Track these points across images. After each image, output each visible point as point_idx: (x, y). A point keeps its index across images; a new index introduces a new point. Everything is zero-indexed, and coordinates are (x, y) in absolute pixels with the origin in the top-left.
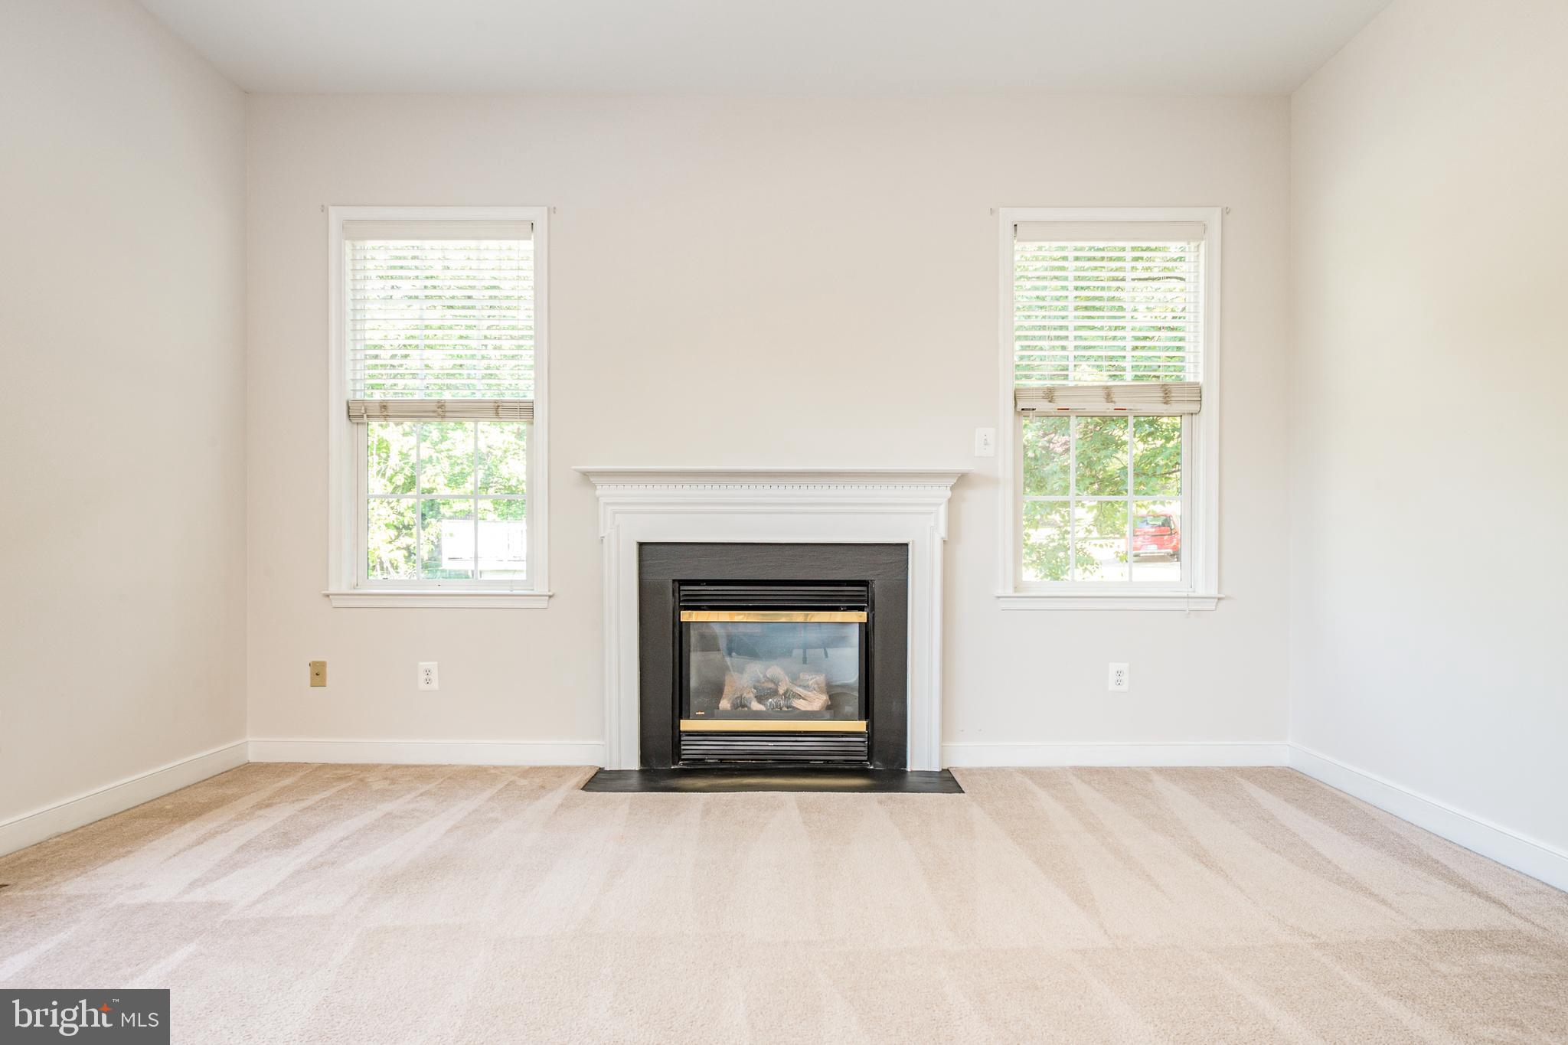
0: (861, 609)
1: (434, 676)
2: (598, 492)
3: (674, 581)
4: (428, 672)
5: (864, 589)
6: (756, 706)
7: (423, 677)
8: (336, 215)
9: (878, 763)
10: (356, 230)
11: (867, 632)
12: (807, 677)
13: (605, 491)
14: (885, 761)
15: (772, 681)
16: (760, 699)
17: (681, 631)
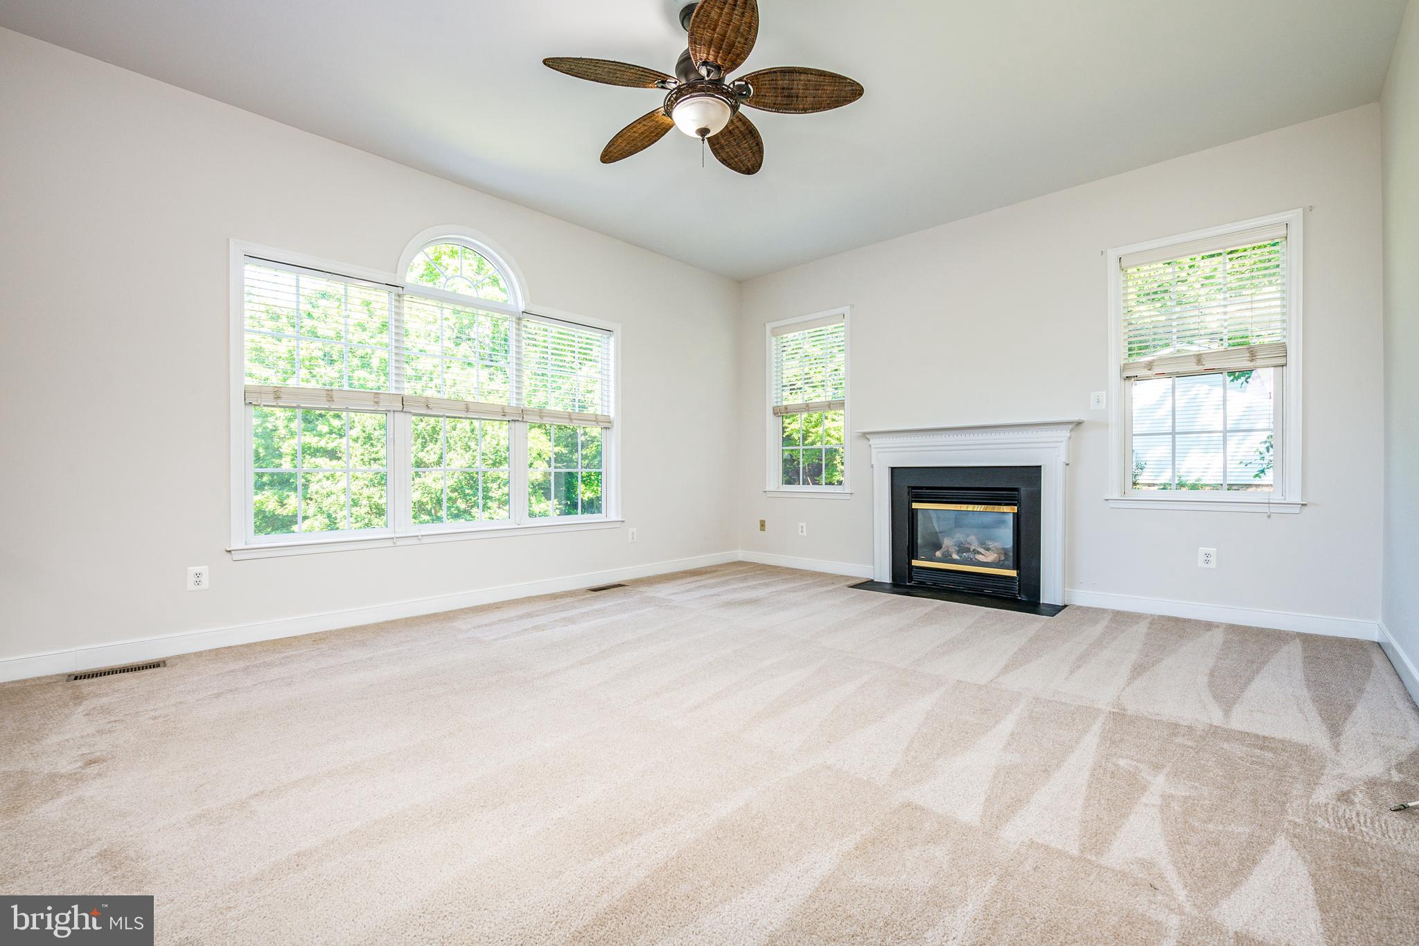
0: (1015, 505)
1: (804, 529)
2: (870, 443)
3: (909, 487)
4: (802, 527)
5: (1016, 493)
6: (955, 556)
7: (800, 529)
8: (768, 327)
9: (1023, 596)
10: (776, 332)
11: (1017, 517)
12: (990, 543)
13: (874, 441)
14: (1027, 595)
15: (969, 543)
16: (958, 552)
17: (913, 514)
